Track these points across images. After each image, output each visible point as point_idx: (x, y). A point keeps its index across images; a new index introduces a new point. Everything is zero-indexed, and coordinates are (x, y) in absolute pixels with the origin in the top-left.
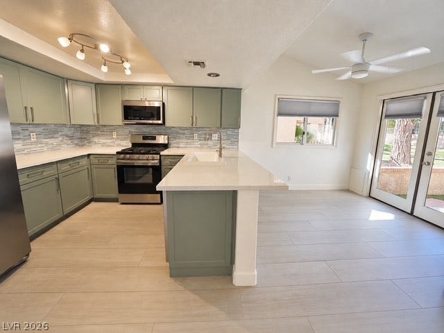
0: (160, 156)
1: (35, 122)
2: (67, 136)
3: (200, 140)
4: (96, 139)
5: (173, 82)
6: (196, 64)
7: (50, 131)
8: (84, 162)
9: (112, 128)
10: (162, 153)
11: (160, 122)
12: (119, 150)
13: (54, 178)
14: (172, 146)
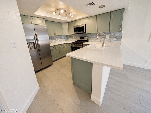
0: (83, 44)
1: (56, 35)
2: (63, 38)
3: (100, 38)
4: (69, 39)
5: (88, 16)
6: (90, 4)
7: (60, 37)
8: (65, 45)
9: (73, 35)
10: (83, 43)
11: (84, 32)
12: (72, 42)
13: (58, 49)
14: (89, 41)
